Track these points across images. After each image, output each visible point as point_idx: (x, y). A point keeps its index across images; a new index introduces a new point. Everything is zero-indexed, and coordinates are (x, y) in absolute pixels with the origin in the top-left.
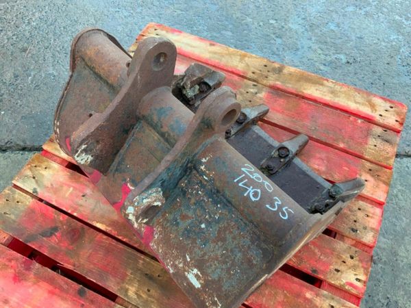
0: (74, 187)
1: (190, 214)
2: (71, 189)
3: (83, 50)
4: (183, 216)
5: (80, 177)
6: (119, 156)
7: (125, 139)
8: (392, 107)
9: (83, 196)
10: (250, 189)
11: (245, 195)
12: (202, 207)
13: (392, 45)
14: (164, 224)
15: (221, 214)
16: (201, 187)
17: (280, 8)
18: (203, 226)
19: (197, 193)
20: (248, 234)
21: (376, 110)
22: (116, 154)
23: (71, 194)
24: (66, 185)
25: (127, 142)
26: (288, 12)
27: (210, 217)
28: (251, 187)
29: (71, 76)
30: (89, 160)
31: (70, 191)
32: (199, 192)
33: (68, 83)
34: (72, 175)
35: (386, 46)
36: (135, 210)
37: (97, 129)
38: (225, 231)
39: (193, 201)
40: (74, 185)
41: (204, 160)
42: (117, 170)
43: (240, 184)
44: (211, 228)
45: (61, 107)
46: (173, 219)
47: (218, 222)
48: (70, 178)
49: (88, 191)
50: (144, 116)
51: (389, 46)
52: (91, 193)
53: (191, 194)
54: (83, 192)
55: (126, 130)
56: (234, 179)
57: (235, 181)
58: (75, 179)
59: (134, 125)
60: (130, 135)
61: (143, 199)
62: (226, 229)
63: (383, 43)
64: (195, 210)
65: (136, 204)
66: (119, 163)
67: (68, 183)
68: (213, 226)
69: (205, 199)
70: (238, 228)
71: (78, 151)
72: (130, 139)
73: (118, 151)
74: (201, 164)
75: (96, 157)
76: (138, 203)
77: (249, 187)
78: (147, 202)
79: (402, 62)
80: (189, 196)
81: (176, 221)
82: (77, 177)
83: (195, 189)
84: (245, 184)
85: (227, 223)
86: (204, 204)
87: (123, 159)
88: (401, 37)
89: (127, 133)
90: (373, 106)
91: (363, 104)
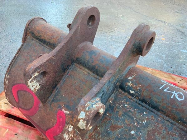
0: (9, 129)
1: (119, 124)
2: (7, 130)
3: (34, 27)
4: (113, 127)
5: (14, 122)
6: (56, 90)
7: (62, 76)
8: (182, 79)
9: (16, 135)
10: (174, 93)
11: (172, 97)
12: (130, 116)
13: (160, 64)
14: (96, 137)
15: (148, 119)
16: (127, 101)
17: (109, 50)
18: (133, 132)
19: (124, 107)
20: (176, 131)
21: (176, 81)
22: (54, 87)
23: (7, 134)
24: (4, 127)
25: (63, 78)
26: (113, 51)
27: (138, 123)
28: (175, 91)
29: (22, 45)
30: (37, 88)
31: (6, 132)
32: (126, 105)
33: (20, 50)
34: (8, 120)
35: (157, 64)
36: (86, 115)
37: (48, 61)
38: (154, 133)
39: (121, 113)
40: (9, 127)
41: (130, 78)
42: (53, 100)
43: (165, 90)
44: (141, 133)
45: (12, 65)
46: (104, 131)
47: (146, 126)
48: (7, 123)
49: (20, 131)
50: (77, 59)
51: (159, 64)
52: (22, 132)
53: (119, 107)
54: (16, 132)
55: (64, 69)
56: (159, 88)
57: (160, 88)
58: (11, 123)
59: (70, 66)
60: (66, 74)
61: (92, 105)
62: (154, 131)
63: (156, 63)
64: (123, 120)
65: (87, 109)
66: (56, 95)
67: (5, 126)
68: (142, 131)
69: (132, 110)
70: (166, 128)
71: (32, 77)
72: (66, 76)
73: (56, 85)
74: (128, 81)
75: (42, 86)
76: (89, 108)
77: (173, 92)
78: (97, 107)
79: (166, 70)
80: (117, 110)
81: (107, 132)
82: (12, 122)
83: (122, 103)
84: (168, 90)
85: (155, 126)
86: (131, 114)
87: (59, 92)
88: (162, 61)
89: (64, 72)
90: (173, 79)
91: (169, 78)
